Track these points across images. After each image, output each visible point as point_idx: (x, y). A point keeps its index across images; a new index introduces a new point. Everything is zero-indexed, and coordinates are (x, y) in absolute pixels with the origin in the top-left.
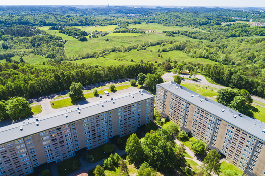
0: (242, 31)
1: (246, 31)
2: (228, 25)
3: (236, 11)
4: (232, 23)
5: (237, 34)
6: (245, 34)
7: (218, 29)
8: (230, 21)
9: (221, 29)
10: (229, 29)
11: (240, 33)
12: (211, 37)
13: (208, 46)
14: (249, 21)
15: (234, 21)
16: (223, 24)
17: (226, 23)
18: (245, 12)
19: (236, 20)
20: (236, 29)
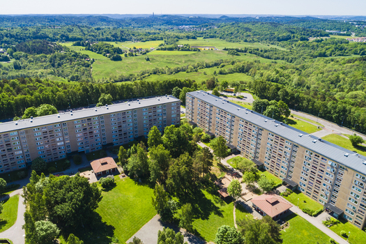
0: (336, 49)
1: (341, 49)
2: (318, 41)
3: (333, 22)
4: (324, 38)
5: (328, 53)
6: (339, 53)
7: (303, 46)
8: (321, 36)
9: (307, 46)
10: (318, 46)
11: (333, 51)
12: (290, 57)
13: (282, 68)
14: (349, 35)
15: (327, 35)
16: (311, 39)
17: (315, 38)
18: (347, 23)
19: (331, 34)
20: (328, 47)
